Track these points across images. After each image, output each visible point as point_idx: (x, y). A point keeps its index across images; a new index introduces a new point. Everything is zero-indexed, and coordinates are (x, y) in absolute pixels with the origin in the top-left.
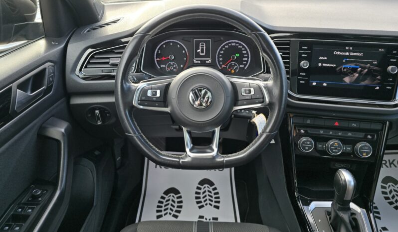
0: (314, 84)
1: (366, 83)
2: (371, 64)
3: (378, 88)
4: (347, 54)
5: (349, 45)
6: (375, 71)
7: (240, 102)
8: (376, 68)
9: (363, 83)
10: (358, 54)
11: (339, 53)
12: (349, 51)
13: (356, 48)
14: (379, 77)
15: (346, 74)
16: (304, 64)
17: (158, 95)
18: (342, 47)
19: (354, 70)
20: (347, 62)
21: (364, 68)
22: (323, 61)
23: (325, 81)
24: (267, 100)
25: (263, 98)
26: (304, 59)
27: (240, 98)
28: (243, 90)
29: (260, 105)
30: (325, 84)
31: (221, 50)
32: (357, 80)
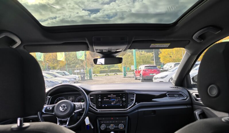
0: (103, 106)
1: (118, 104)
2: (118, 98)
3: (121, 105)
4: (112, 96)
5: (112, 94)
6: (120, 100)
7: (76, 109)
8: (120, 99)
9: (117, 104)
10: (114, 96)
11: (109, 96)
12: (112, 95)
13: (114, 94)
14: (121, 102)
15: (112, 102)
16: (100, 100)
17: (51, 109)
18: (110, 94)
19: (114, 101)
20: (112, 99)
21: (117, 100)
22: (105, 99)
23: (106, 104)
24: (83, 107)
25: (82, 107)
26: (100, 98)
27: (76, 108)
28: (77, 105)
29: (81, 109)
30: (106, 106)
31: (77, 99)
32: (115, 103)
